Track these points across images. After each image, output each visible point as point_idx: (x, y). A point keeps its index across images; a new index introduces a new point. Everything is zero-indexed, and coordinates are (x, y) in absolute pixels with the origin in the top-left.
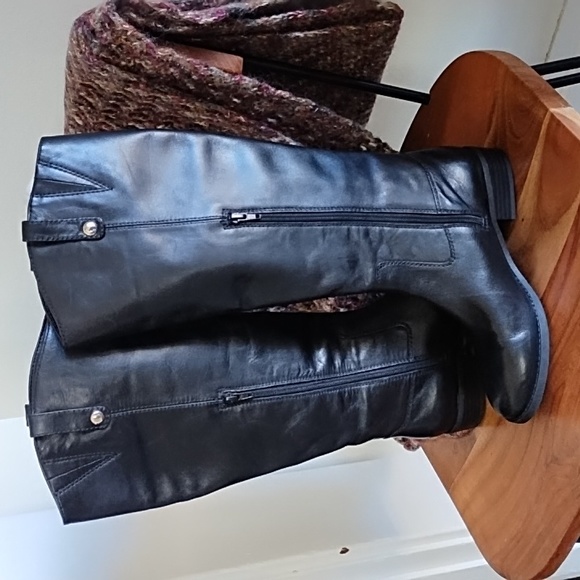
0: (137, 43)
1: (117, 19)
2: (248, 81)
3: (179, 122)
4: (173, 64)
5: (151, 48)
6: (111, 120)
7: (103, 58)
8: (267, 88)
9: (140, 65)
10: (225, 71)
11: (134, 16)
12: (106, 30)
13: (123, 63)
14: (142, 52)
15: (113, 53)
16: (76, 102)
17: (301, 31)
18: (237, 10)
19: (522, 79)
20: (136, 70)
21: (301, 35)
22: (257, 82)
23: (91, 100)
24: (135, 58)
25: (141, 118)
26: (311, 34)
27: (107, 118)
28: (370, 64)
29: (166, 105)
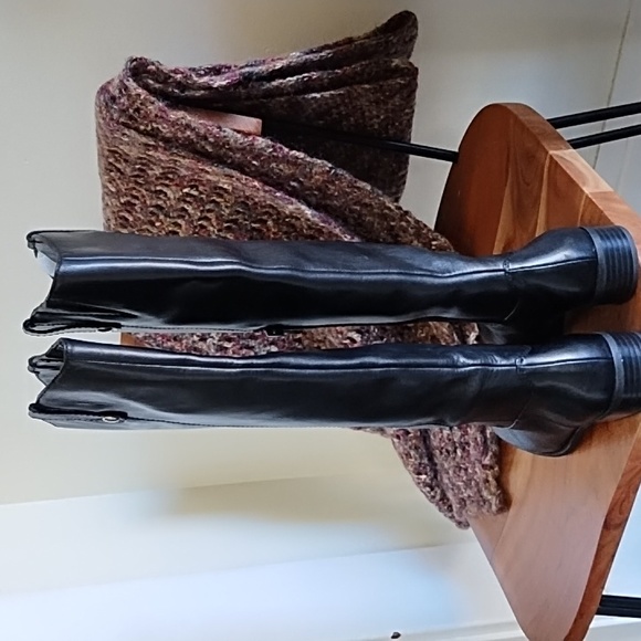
0: (151, 107)
1: (131, 84)
2: (261, 142)
3: (204, 185)
4: (188, 126)
5: (164, 111)
6: (141, 185)
7: (123, 124)
8: (281, 148)
9: (158, 128)
10: (239, 132)
11: (151, 82)
12: (123, 95)
13: (142, 127)
14: (156, 116)
15: (131, 118)
16: (107, 169)
17: (318, 92)
18: (251, 74)
19: (528, 126)
20: (154, 134)
21: (318, 96)
22: (270, 142)
23: (118, 166)
24: (151, 122)
25: (167, 182)
26: (327, 94)
27: (137, 183)
28: (394, 124)
29: (188, 169)
